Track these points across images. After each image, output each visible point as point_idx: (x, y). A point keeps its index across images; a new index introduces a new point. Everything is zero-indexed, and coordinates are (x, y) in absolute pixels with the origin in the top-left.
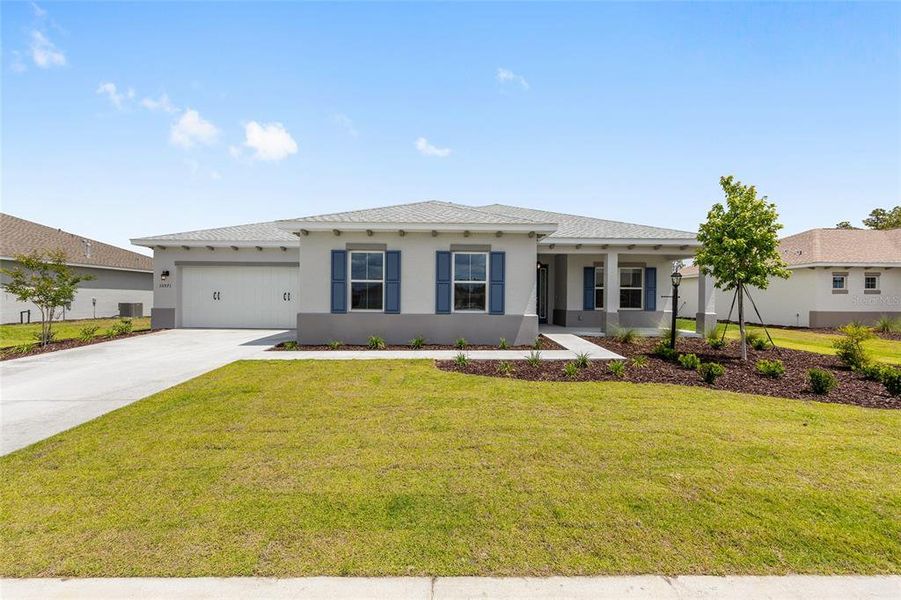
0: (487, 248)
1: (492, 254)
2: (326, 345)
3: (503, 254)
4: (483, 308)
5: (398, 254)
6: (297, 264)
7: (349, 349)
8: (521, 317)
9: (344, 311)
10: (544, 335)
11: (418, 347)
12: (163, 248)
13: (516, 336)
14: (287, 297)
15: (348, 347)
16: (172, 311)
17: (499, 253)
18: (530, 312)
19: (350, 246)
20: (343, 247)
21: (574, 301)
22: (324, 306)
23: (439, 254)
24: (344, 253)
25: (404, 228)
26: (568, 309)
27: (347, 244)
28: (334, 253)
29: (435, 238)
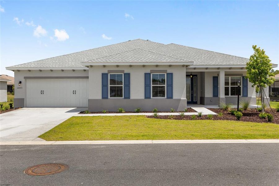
0: (165, 71)
1: (167, 74)
2: (101, 112)
3: (172, 74)
4: (164, 96)
5: (129, 74)
6: (87, 77)
7: (110, 113)
8: (180, 100)
9: (107, 98)
10: (192, 108)
11: (138, 112)
12: (19, 71)
13: (178, 108)
14: (74, 92)
16: (23, 100)
17: (170, 74)
18: (184, 98)
19: (109, 71)
20: (106, 72)
21: (208, 93)
22: (99, 96)
23: (145, 74)
24: (107, 74)
25: (131, 64)
26: (205, 97)
27: (108, 71)
28: (103, 74)
29: (144, 68)
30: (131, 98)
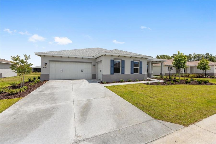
0: (139, 61)
1: (140, 62)
2: (111, 82)
4: (138, 73)
5: (124, 61)
8: (145, 74)
9: (113, 74)
12: (44, 56)
13: (144, 78)
15: (117, 82)
16: (48, 75)
17: (141, 62)
19: (115, 59)
20: (113, 59)
22: (108, 73)
23: (131, 61)
25: (126, 56)
28: (111, 60)
29: (131, 58)
30: (125, 74)
